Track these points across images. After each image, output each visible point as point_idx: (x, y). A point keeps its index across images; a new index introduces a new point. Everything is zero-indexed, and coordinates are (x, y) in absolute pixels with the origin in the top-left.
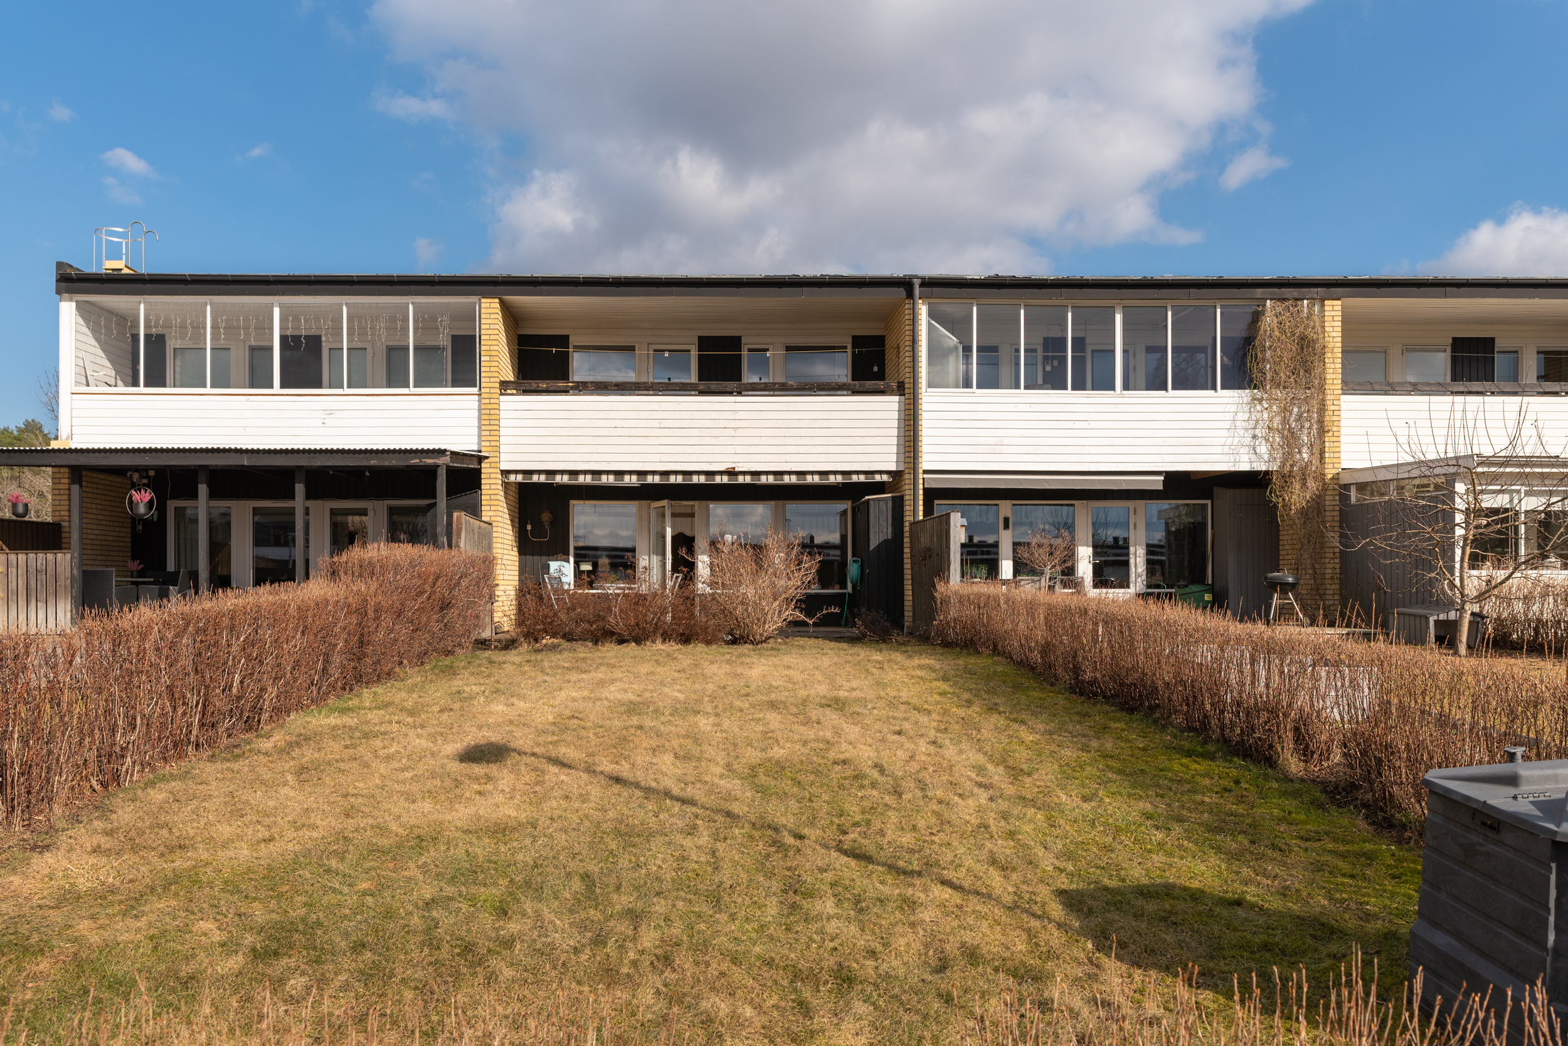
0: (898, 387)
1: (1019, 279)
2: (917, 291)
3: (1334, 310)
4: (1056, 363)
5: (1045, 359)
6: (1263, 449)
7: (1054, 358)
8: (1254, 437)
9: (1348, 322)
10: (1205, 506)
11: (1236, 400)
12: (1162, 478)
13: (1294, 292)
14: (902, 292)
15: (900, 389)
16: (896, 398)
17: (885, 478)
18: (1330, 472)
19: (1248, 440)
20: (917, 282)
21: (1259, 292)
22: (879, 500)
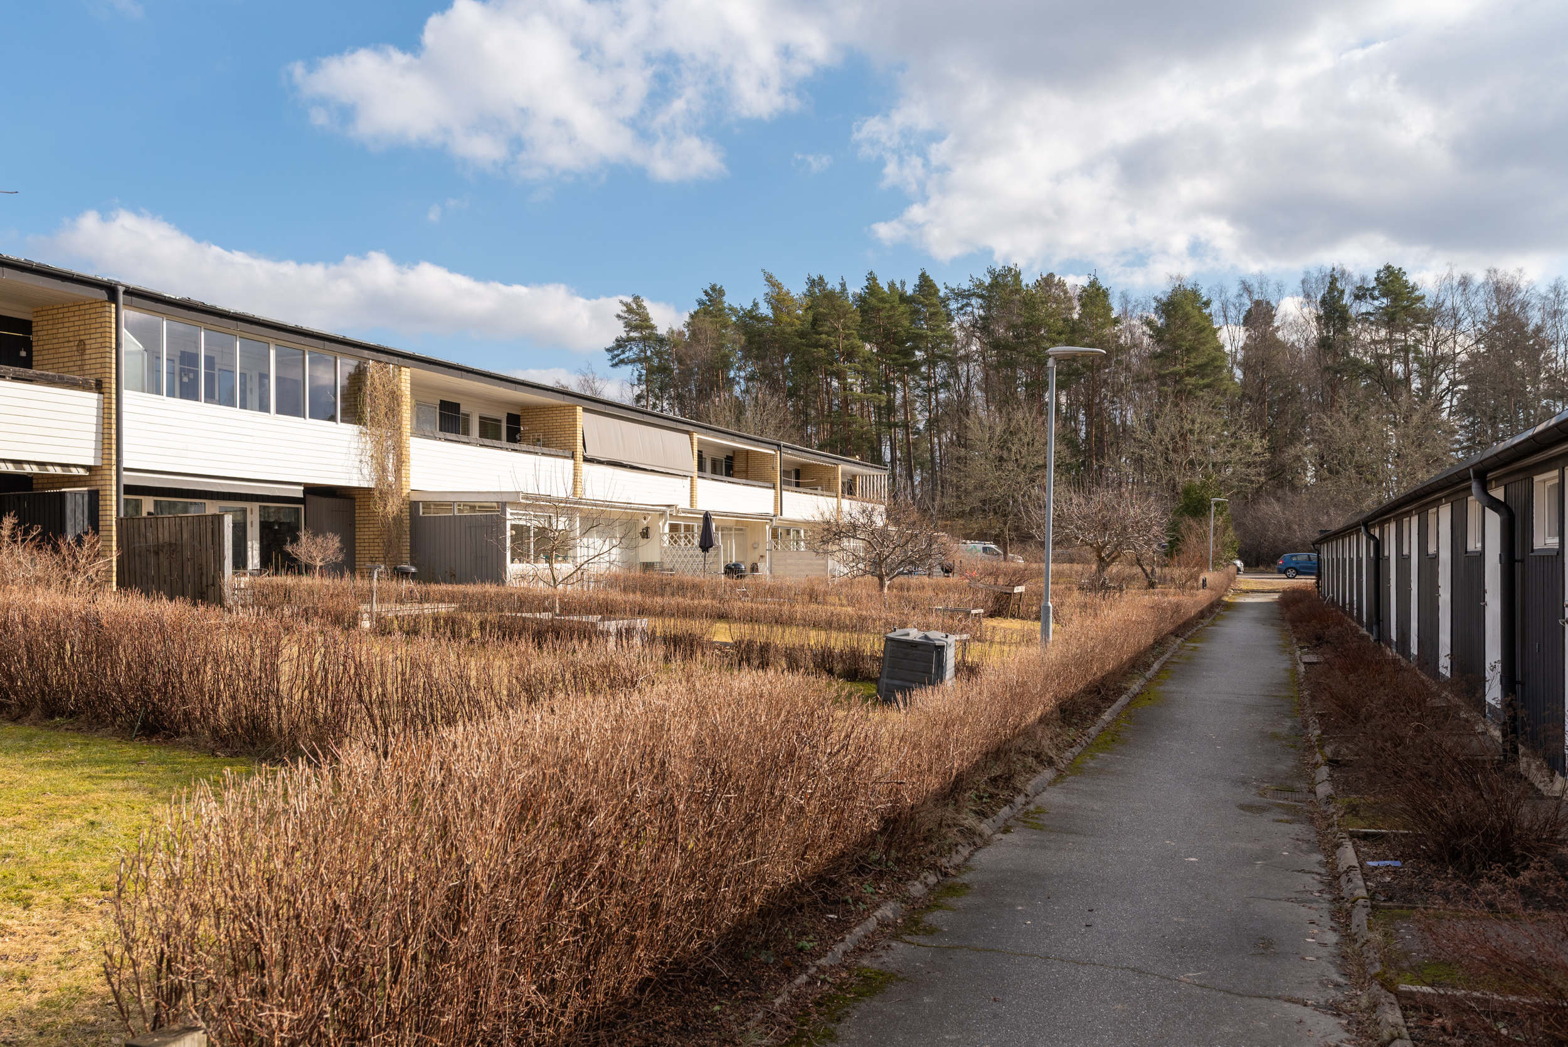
0: (97, 385)
1: (206, 306)
2: (121, 297)
3: (406, 374)
4: (191, 375)
5: (182, 370)
6: (366, 471)
7: (189, 371)
8: (361, 461)
9: (415, 385)
10: (297, 510)
11: (351, 432)
12: (302, 488)
13: (384, 358)
14: (103, 295)
15: (99, 387)
16: (95, 396)
17: (82, 472)
18: (405, 492)
19: (357, 464)
20: (121, 289)
21: (366, 353)
22: (75, 493)
